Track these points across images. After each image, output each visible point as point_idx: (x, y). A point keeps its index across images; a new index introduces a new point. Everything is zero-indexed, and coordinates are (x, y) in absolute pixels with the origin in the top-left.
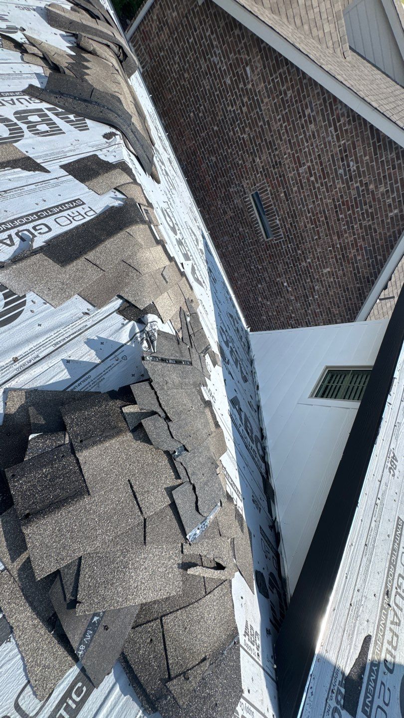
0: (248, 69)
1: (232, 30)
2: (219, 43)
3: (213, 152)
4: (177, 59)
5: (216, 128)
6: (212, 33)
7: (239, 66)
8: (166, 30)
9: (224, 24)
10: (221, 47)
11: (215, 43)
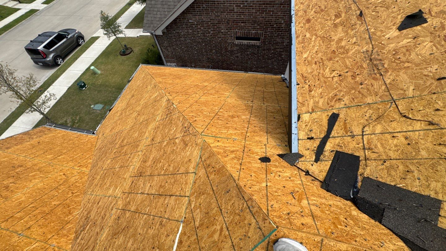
0: (190, 21)
1: (176, 22)
2: (178, 29)
3: (211, 50)
4: (177, 48)
5: (204, 44)
6: (175, 31)
7: (188, 24)
8: (168, 48)
9: (174, 25)
10: (180, 29)
11: (178, 31)
